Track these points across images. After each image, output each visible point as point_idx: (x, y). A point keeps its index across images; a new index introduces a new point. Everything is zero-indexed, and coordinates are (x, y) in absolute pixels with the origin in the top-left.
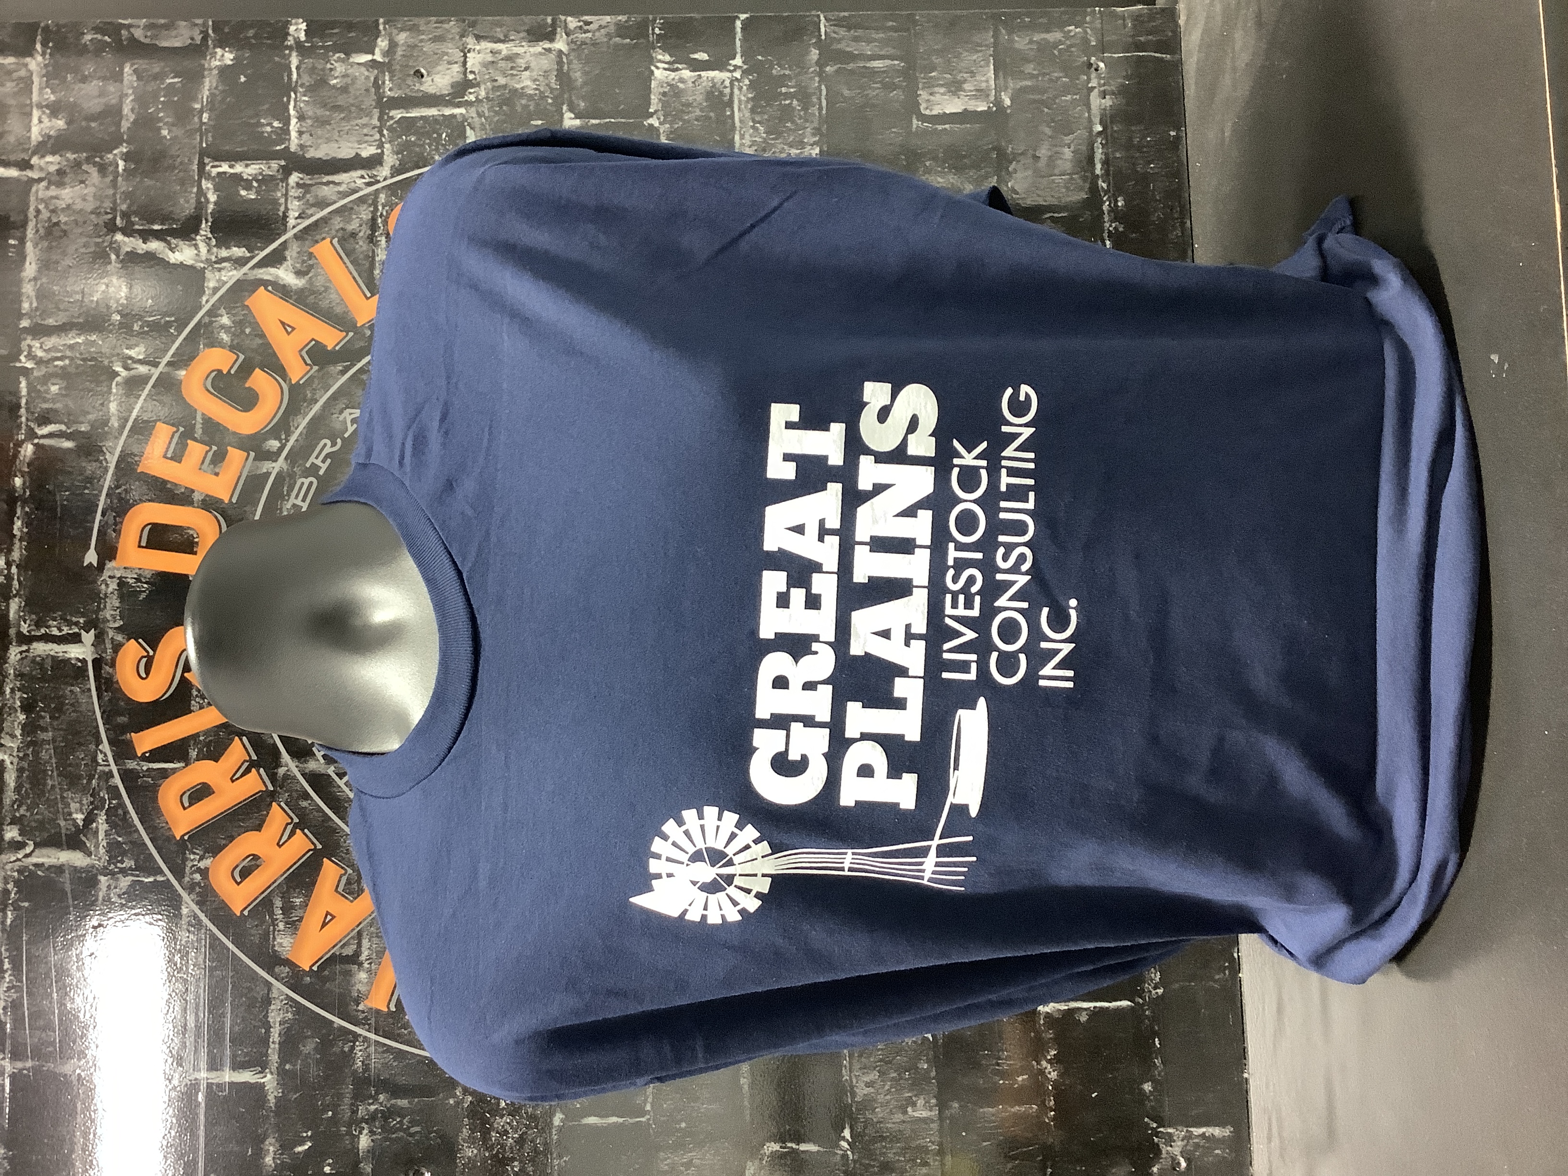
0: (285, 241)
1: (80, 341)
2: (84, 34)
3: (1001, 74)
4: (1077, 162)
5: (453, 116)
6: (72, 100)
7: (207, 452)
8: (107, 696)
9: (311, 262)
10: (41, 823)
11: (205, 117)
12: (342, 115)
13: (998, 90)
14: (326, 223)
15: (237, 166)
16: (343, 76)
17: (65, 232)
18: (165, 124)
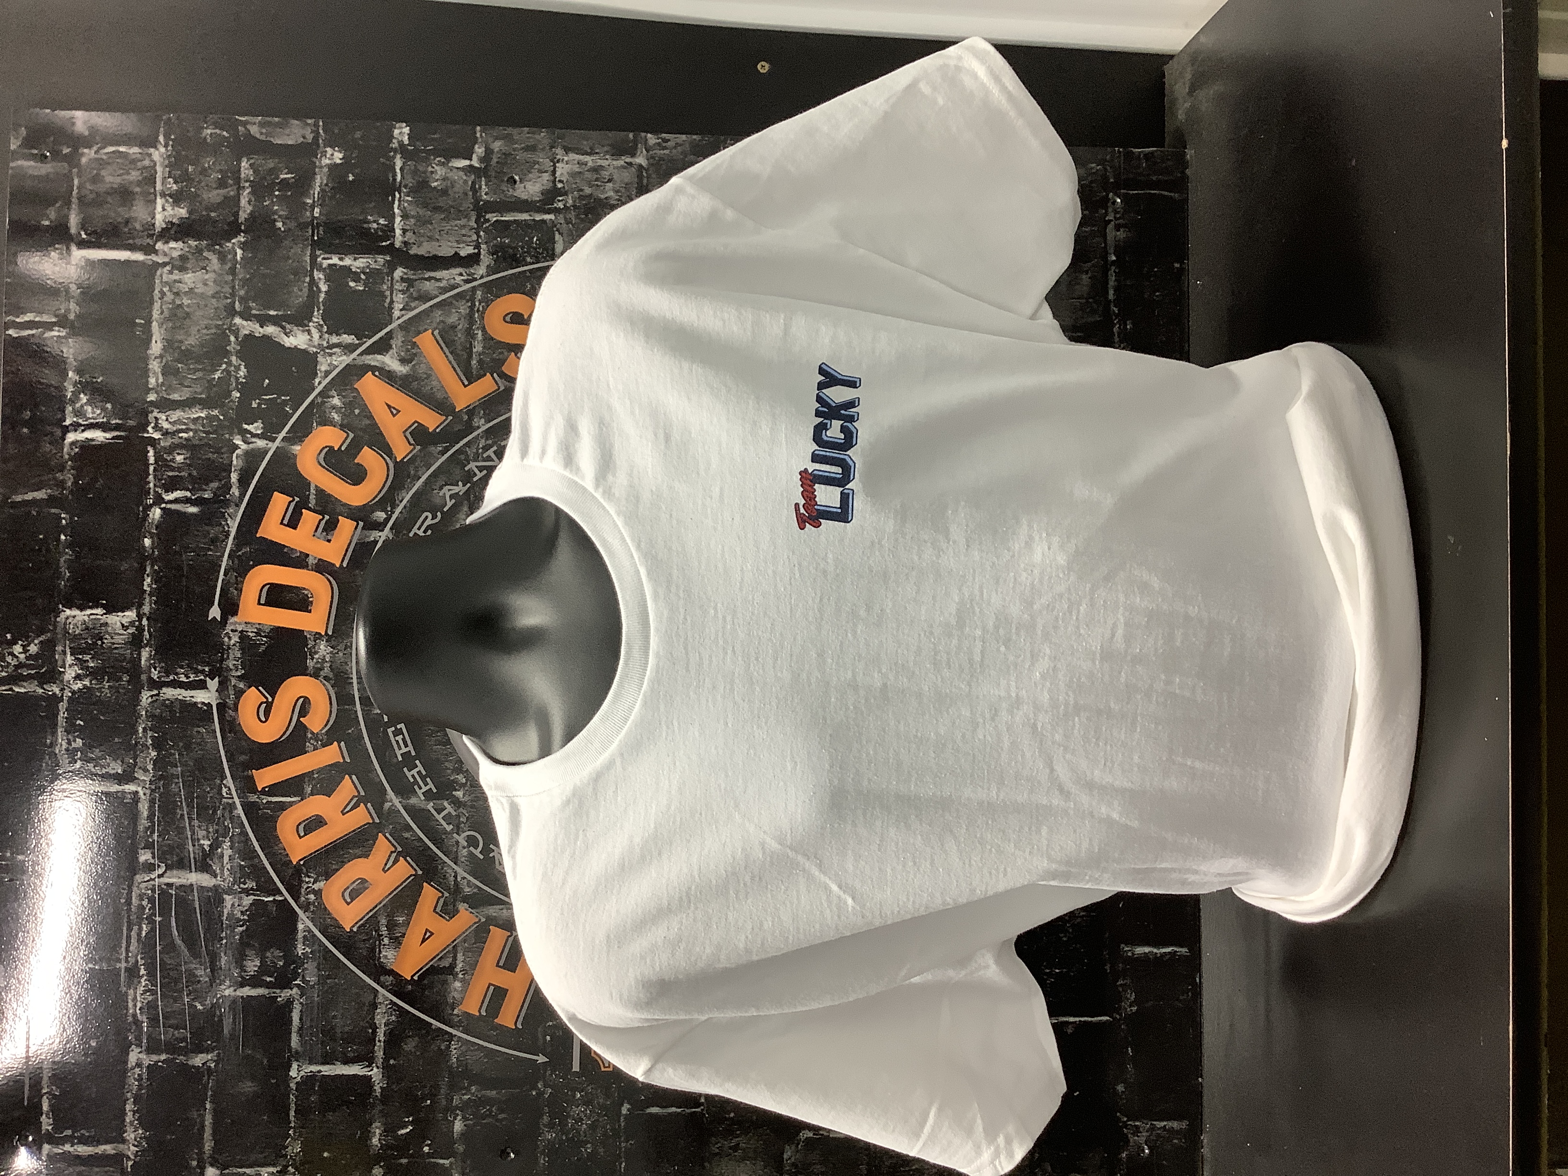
1: (203, 415)
2: (203, 128)
4: (1094, 287)
5: (544, 221)
6: (193, 190)
10: (171, 848)
11: (317, 210)
15: (346, 259)
16: (444, 180)
17: (188, 314)
18: (280, 216)
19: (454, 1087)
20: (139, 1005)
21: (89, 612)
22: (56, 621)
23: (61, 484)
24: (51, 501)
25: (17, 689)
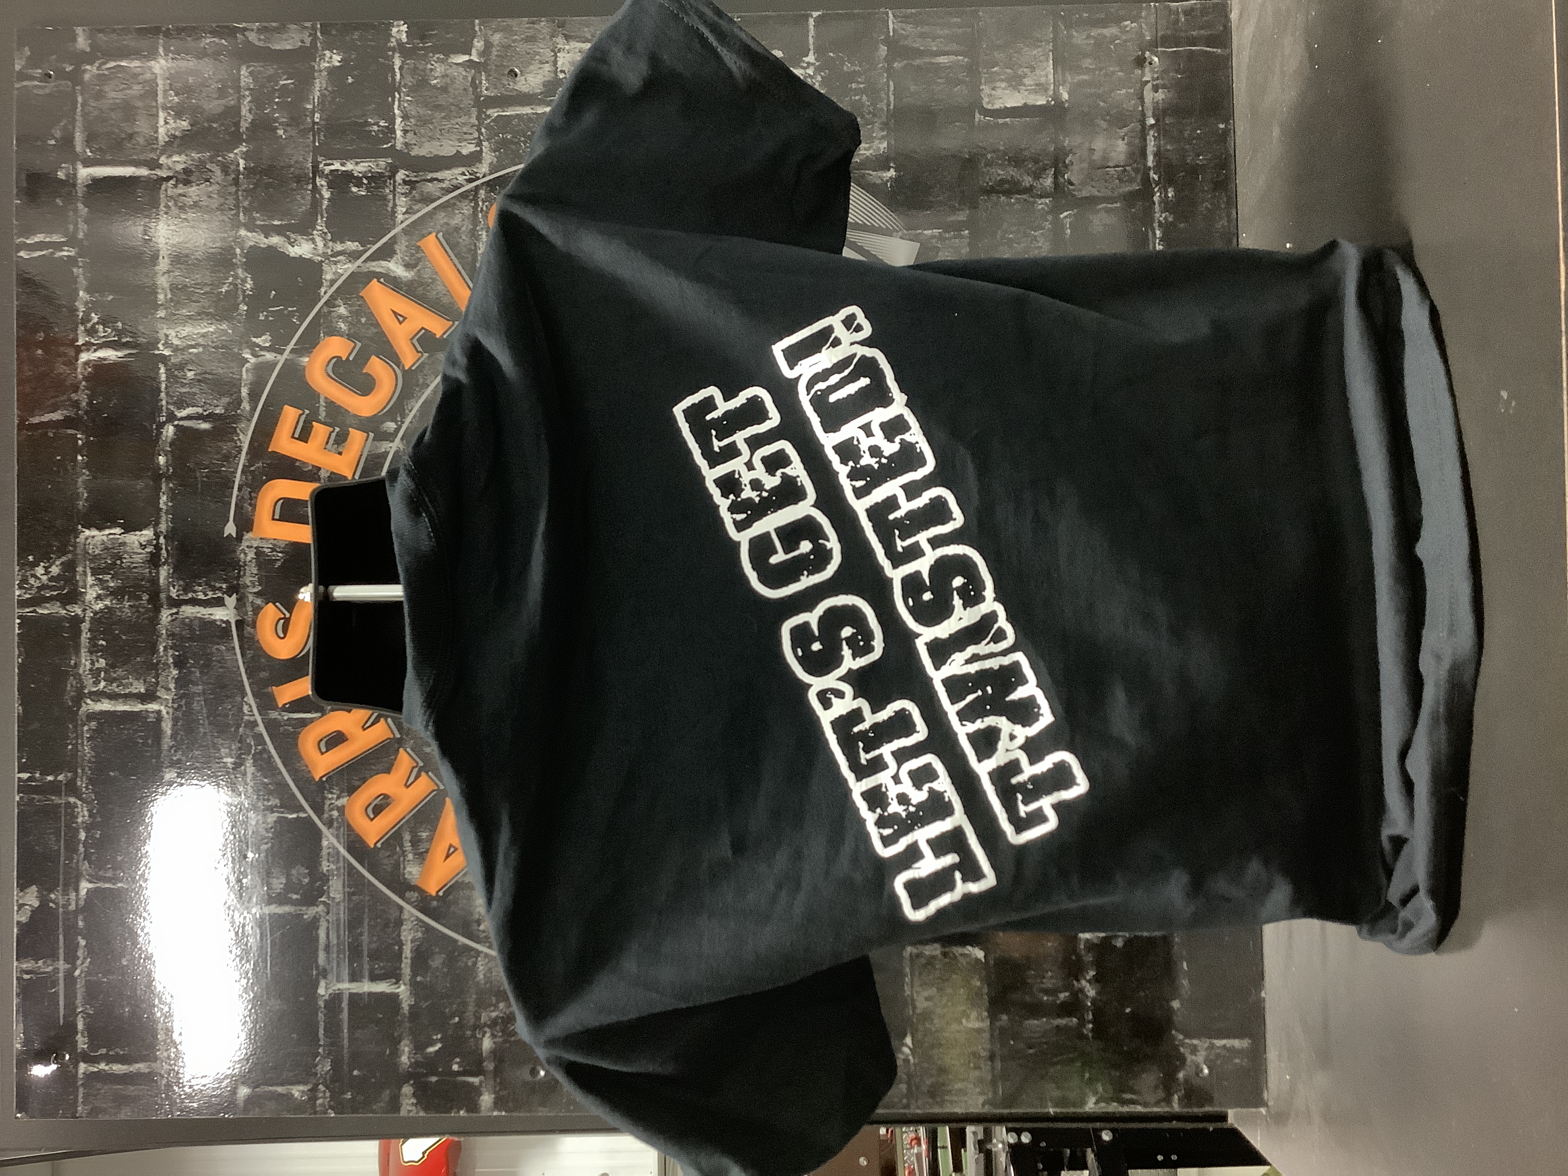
0: (395, 236)
1: (211, 330)
2: (202, 38)
3: (1059, 68)
4: (1131, 155)
6: (194, 102)
7: (331, 433)
8: (249, 653)
9: (419, 255)
11: (317, 117)
12: (443, 114)
13: (1056, 84)
14: (432, 218)
15: (348, 164)
16: (443, 76)
18: (280, 124)
19: (481, 1004)
21: (107, 532)
22: (75, 542)
23: (76, 404)
24: (68, 422)
25: (41, 611)
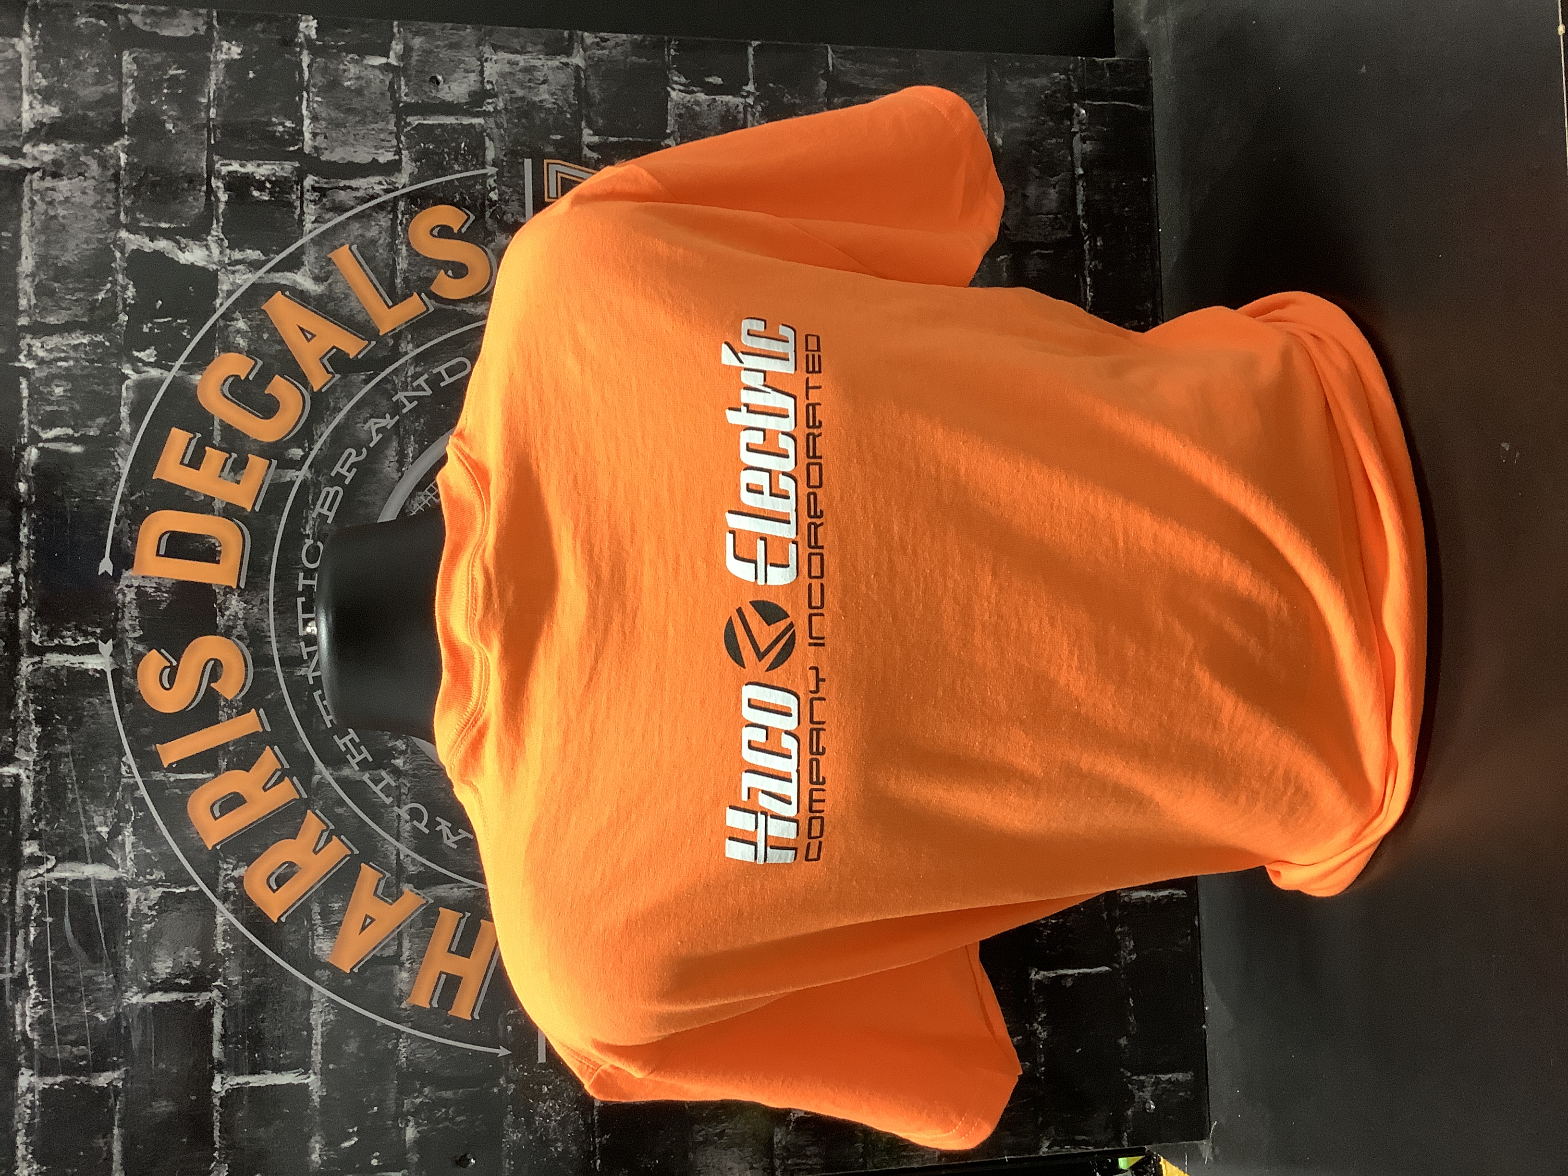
0: (301, 246)
1: (85, 341)
2: (76, 15)
3: (994, 115)
4: (1061, 203)
5: (472, 126)
6: (66, 85)
7: (227, 460)
8: (129, 707)
9: (329, 268)
10: (62, 837)
11: (213, 112)
14: (344, 229)
15: (249, 165)
16: (357, 78)
17: (63, 226)
18: (169, 117)
19: (404, 1091)
20: (28, 1021)
